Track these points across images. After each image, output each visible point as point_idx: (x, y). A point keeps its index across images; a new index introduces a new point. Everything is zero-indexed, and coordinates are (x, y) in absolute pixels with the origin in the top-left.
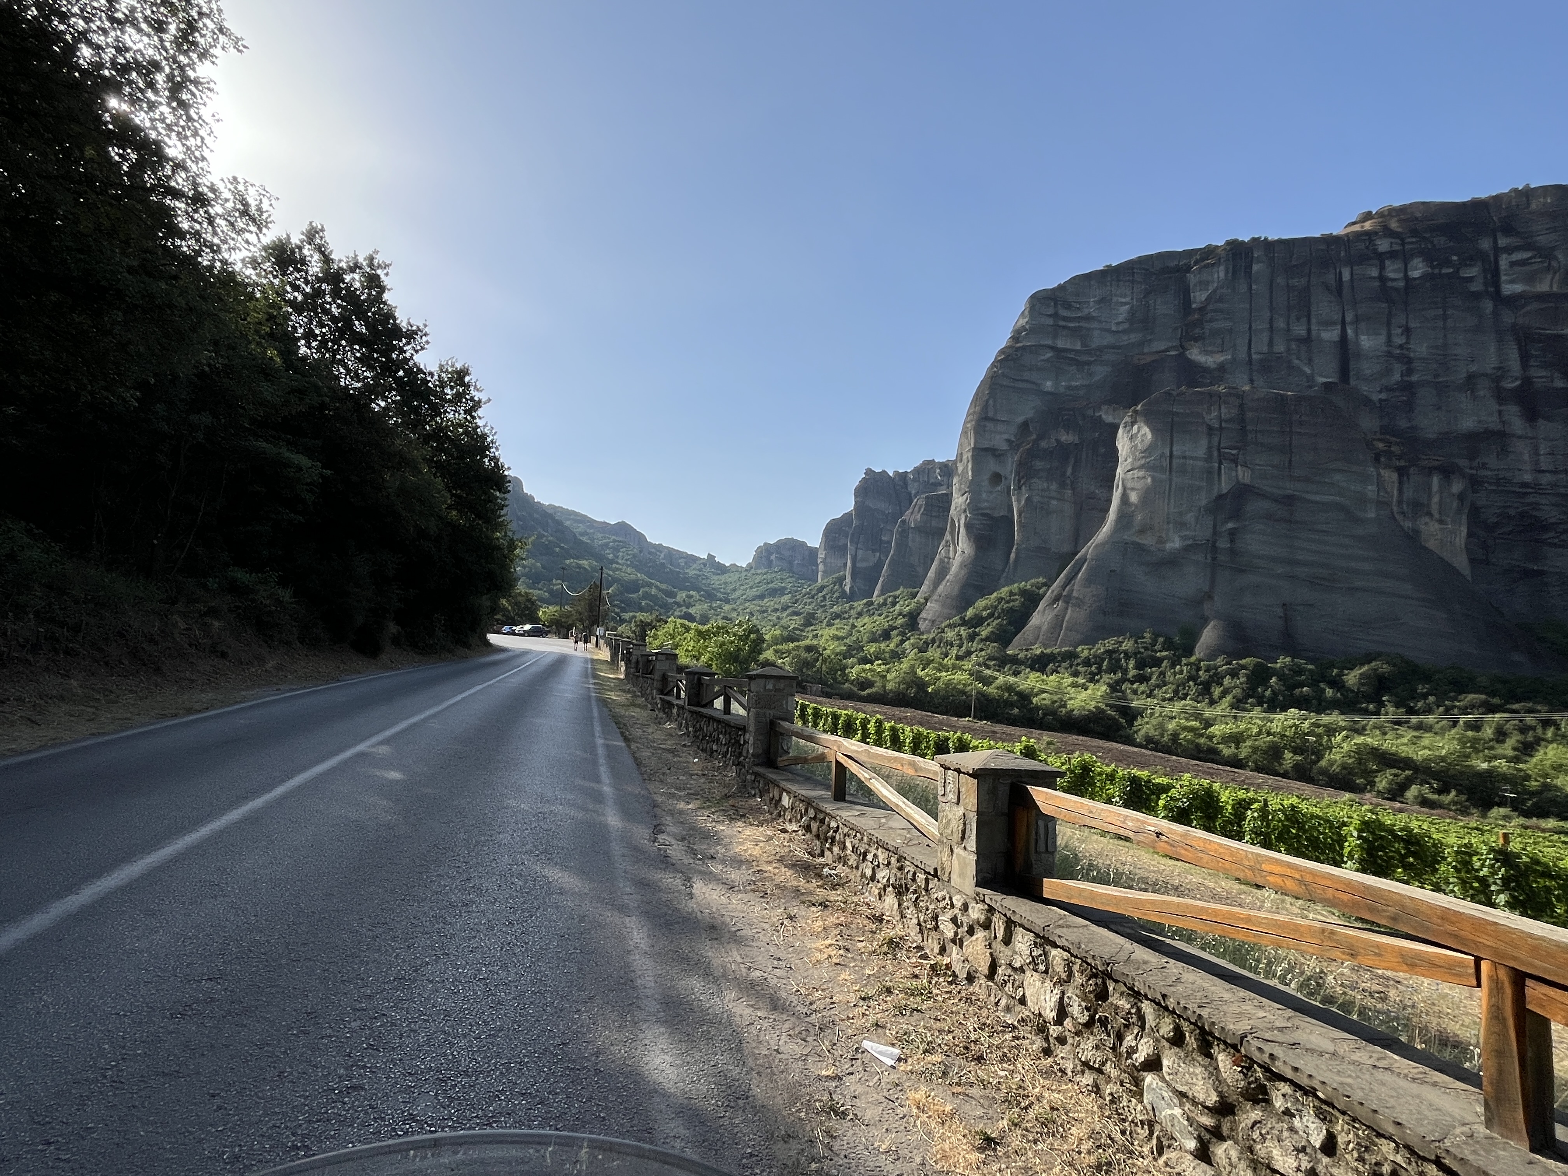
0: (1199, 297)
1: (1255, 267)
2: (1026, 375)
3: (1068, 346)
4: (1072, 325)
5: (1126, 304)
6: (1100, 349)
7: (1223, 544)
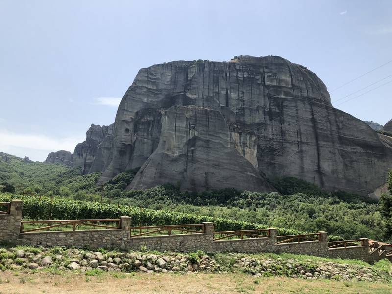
0: (190, 76)
1: (206, 69)
2: (138, 96)
3: (152, 88)
4: (153, 81)
5: (169, 76)
6: (162, 90)
7: (190, 154)
